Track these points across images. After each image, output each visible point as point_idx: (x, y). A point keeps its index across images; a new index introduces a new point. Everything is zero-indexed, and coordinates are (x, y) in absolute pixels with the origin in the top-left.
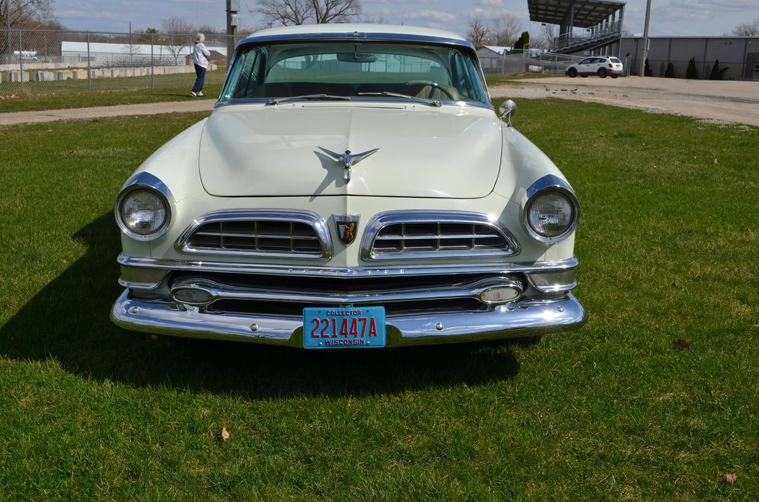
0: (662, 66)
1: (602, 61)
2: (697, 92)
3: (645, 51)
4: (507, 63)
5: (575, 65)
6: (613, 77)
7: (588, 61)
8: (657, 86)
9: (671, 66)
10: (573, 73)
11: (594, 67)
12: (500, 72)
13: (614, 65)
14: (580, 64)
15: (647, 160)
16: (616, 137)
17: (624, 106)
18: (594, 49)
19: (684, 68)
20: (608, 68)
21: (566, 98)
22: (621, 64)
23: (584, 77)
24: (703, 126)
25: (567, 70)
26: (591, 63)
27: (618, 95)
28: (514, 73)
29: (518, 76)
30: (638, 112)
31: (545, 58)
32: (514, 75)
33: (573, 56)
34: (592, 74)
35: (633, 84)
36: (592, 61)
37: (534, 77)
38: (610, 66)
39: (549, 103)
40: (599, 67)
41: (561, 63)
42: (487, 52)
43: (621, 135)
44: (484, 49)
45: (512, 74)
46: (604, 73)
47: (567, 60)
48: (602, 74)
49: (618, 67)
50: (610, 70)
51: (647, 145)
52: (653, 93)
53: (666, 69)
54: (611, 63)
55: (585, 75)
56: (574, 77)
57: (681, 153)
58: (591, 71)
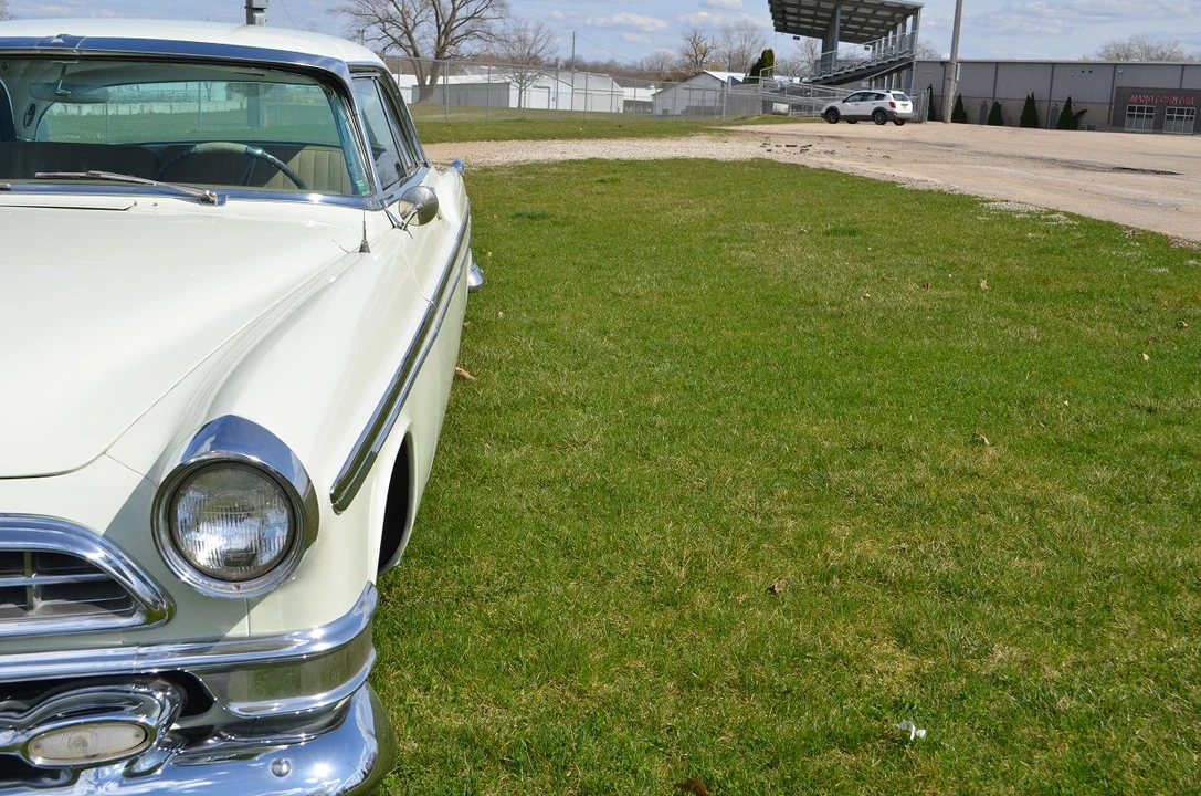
0: (984, 107)
1: (880, 97)
2: (1015, 151)
3: (953, 82)
4: (731, 100)
5: (837, 104)
6: (897, 124)
7: (858, 97)
8: (955, 140)
9: (997, 107)
10: (832, 116)
11: (867, 107)
12: (721, 113)
13: (898, 104)
14: (844, 101)
15: (858, 282)
16: (827, 234)
17: (872, 176)
18: (876, 78)
19: (1016, 110)
20: (888, 108)
21: (783, 161)
22: (910, 103)
23: (850, 122)
24: (988, 215)
25: (824, 111)
26: (861, 100)
27: (874, 154)
28: (742, 116)
29: (749, 120)
30: (891, 186)
31: (795, 91)
32: (743, 119)
33: (838, 89)
34: (865, 118)
35: (918, 137)
36: (864, 97)
37: (770, 123)
38: (892, 105)
39: (747, 169)
40: (875, 107)
41: (818, 100)
42: (710, 80)
43: (835, 232)
44: (704, 76)
45: (739, 117)
46: (881, 116)
47: (827, 94)
48: (880, 118)
49: (904, 108)
50: (892, 113)
51: (874, 250)
52: (942, 151)
53: (989, 112)
54: (893, 100)
55: (852, 120)
56: (836, 122)
57: (928, 266)
58: (861, 113)
